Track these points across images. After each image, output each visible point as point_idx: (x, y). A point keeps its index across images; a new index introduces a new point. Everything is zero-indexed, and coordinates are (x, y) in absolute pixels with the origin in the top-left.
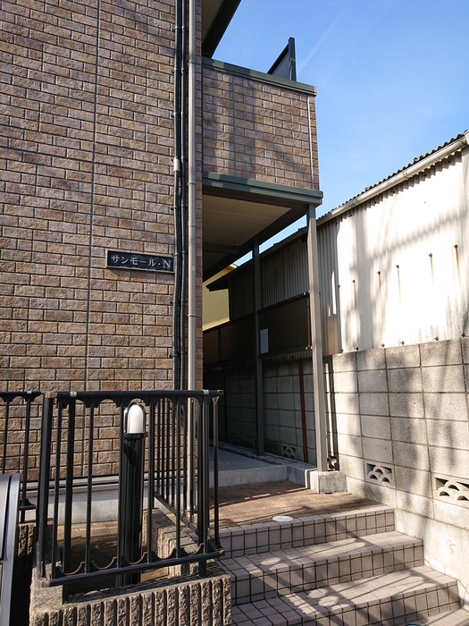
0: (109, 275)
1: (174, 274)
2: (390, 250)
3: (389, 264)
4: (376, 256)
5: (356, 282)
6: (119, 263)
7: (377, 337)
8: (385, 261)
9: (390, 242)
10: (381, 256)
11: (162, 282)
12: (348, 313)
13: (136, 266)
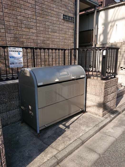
0: (63, 21)
1: (74, 22)
2: (115, 21)
3: (114, 24)
4: (110, 22)
5: (104, 28)
6: (65, 18)
7: (108, 41)
8: (113, 23)
9: (115, 19)
10: (112, 22)
11: (72, 24)
12: (100, 35)
13: (68, 19)
